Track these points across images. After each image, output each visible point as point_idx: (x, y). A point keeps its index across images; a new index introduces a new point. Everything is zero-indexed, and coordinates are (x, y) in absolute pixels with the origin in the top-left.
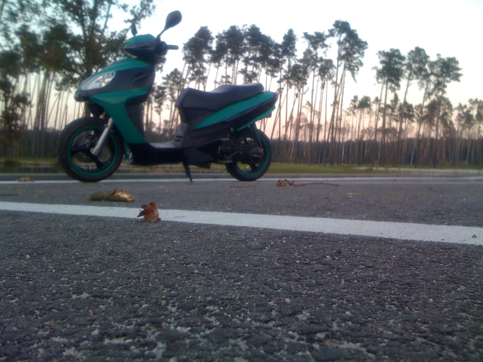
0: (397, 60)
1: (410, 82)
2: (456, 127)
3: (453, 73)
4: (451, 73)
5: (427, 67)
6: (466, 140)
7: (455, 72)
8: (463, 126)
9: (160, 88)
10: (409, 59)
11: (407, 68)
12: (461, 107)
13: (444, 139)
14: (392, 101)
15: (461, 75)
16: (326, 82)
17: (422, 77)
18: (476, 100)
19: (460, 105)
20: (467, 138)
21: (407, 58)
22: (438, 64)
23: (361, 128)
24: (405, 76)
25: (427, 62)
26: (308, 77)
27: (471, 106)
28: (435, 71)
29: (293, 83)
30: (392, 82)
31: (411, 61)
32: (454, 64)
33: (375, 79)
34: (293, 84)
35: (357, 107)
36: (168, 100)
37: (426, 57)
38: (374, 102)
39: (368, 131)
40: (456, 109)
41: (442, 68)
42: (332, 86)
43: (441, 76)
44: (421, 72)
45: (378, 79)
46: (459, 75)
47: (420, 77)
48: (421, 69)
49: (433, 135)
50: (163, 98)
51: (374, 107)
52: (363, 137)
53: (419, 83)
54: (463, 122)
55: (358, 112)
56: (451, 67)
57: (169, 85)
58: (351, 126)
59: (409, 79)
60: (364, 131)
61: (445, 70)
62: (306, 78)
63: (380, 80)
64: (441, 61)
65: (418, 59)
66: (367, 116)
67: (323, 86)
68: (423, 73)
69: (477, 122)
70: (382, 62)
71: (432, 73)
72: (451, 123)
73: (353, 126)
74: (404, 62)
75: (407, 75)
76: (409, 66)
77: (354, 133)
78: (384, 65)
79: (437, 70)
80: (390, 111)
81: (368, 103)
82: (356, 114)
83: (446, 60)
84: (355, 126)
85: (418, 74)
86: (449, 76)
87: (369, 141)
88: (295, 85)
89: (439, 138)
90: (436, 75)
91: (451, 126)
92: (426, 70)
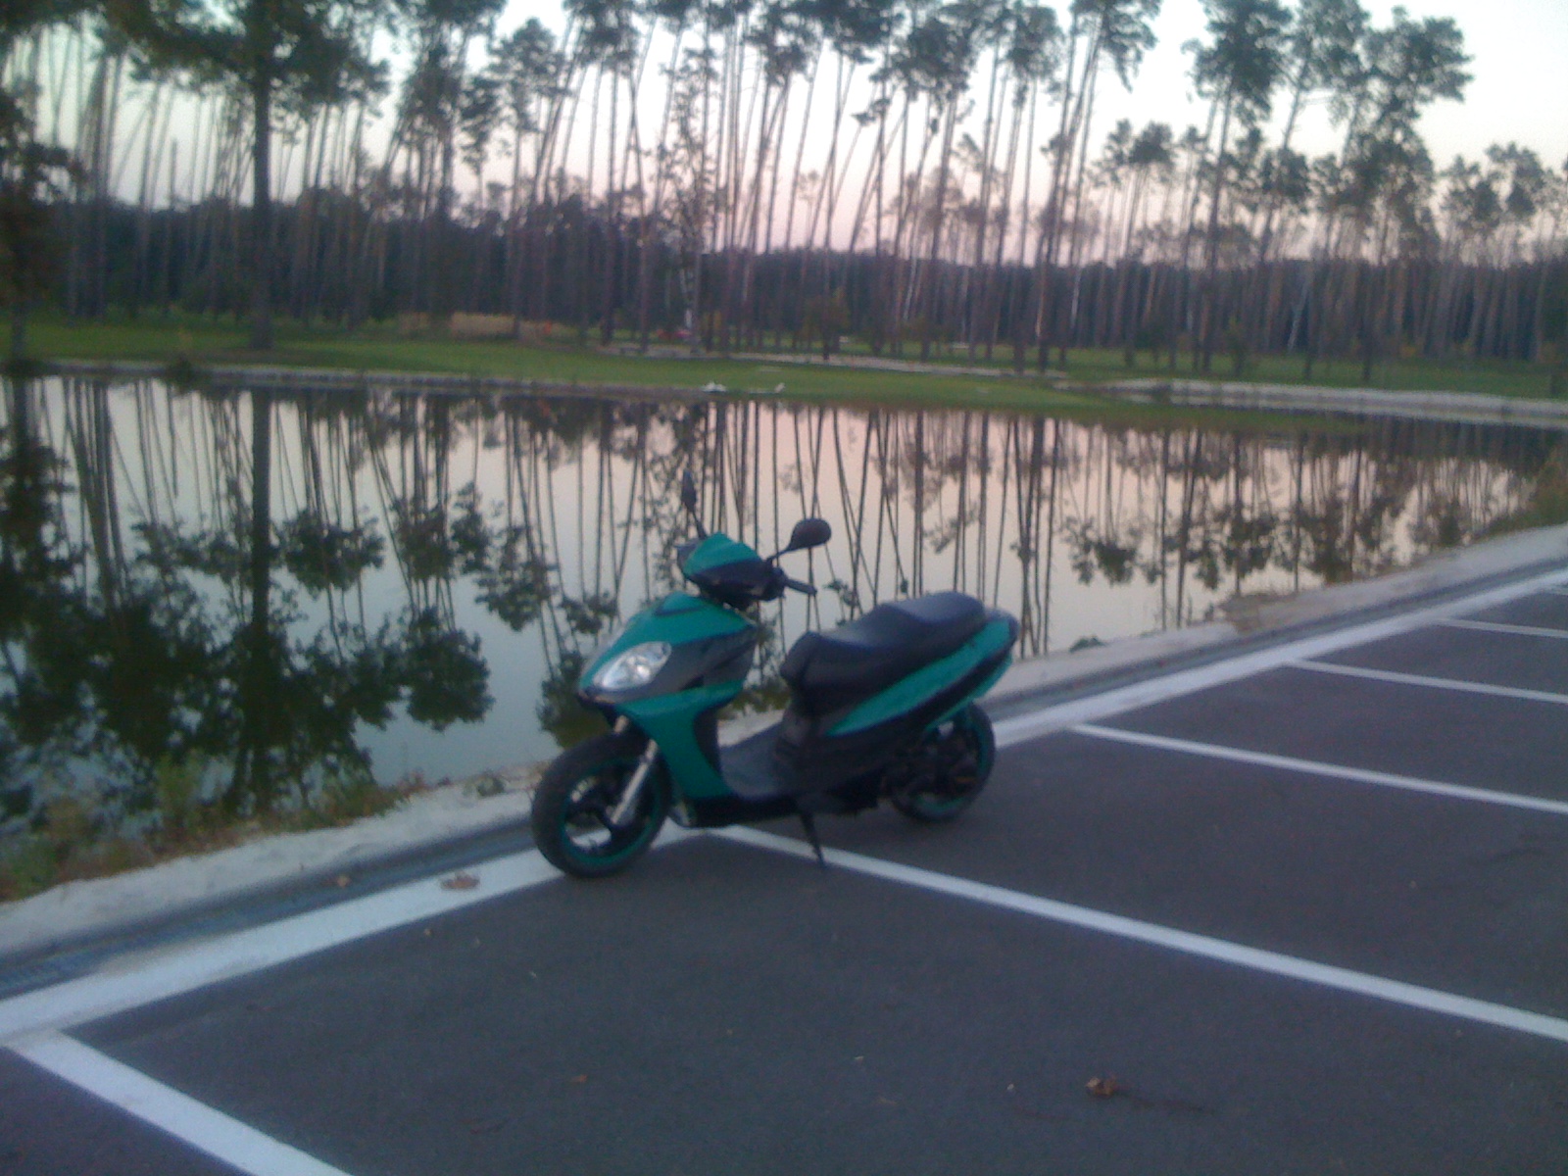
0: (1264, 21)
1: (1303, 96)
2: (1442, 227)
3: (1443, 72)
4: (1436, 72)
5: (1359, 48)
6: (1470, 269)
7: (1448, 67)
8: (1464, 226)
9: (479, 82)
10: (1305, 21)
11: (1296, 51)
12: (1460, 170)
13: (1403, 265)
14: (1240, 143)
15: (1468, 78)
16: (1030, 85)
17: (1343, 83)
18: (1512, 147)
19: (1460, 162)
20: (1475, 262)
21: (1297, 17)
22: (1397, 39)
23: (1138, 224)
24: (1288, 76)
25: (1360, 31)
26: (972, 63)
27: (1494, 167)
28: (1384, 66)
29: (922, 82)
30: (1247, 92)
31: (1311, 28)
32: (1446, 43)
33: (1190, 80)
34: (924, 88)
35: (1126, 159)
36: (505, 125)
37: (1360, 16)
38: (1182, 145)
39: (1160, 233)
40: (1443, 174)
41: (1408, 53)
42: (1049, 97)
43: (1405, 78)
44: (1339, 67)
45: (1199, 80)
46: (1462, 79)
47: (1336, 81)
48: (1339, 56)
49: (1369, 252)
50: (489, 117)
51: (1184, 161)
52: (1141, 252)
53: (1333, 100)
54: (1463, 216)
55: (1129, 176)
56: (1437, 52)
57: (510, 76)
58: (1104, 215)
59: (1301, 86)
60: (1146, 234)
61: (1416, 61)
62: (966, 68)
63: (1207, 87)
64: (1406, 33)
65: (1332, 22)
66: (1159, 188)
67: (1020, 99)
68: (1346, 70)
69: (1511, 216)
70: (1216, 26)
71: (1375, 72)
72: (1427, 215)
73: (1110, 217)
74: (1285, 30)
75: (1294, 71)
76: (1303, 43)
77: (1112, 241)
78: (1222, 36)
79: (1392, 60)
80: (1232, 175)
81: (1165, 146)
82: (1123, 181)
83: (1423, 28)
84: (1116, 218)
85: (1331, 71)
86: (1430, 80)
87: (1160, 267)
88: (932, 91)
89: (1385, 261)
90: (1386, 77)
91: (1426, 227)
92: (1355, 58)
